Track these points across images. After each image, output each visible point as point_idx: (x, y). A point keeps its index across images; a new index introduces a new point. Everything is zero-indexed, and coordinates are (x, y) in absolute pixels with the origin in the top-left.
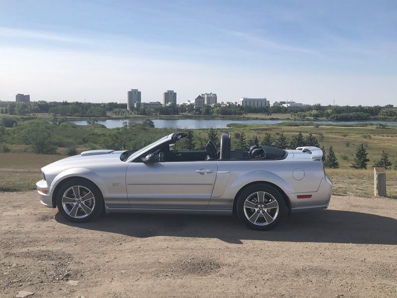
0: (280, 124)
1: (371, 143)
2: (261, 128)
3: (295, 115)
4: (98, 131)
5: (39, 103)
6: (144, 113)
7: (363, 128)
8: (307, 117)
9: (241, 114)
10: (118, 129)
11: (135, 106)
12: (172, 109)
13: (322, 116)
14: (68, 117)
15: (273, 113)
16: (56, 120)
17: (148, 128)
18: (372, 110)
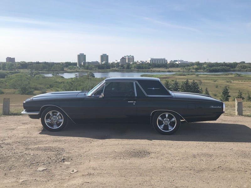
0: (174, 74)
1: (231, 86)
2: (162, 77)
3: (183, 69)
4: (60, 80)
5: (21, 63)
6: (88, 68)
7: (226, 76)
8: (191, 70)
9: (149, 69)
10: (72, 79)
11: (82, 64)
12: (105, 65)
13: (201, 69)
14: (40, 72)
15: (169, 67)
16: (32, 73)
17: (91, 78)
18: (232, 65)
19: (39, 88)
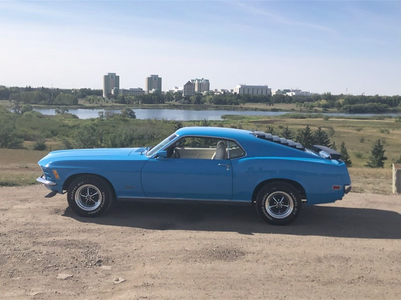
0: (284, 116)
1: (389, 139)
2: (261, 120)
3: (301, 106)
4: (70, 122)
6: (123, 101)
7: (381, 121)
9: (238, 104)
10: (93, 120)
11: (113, 93)
12: (156, 97)
13: (333, 106)
14: (33, 105)
15: (275, 102)
16: (19, 108)
17: (129, 119)
18: (391, 100)
19: (32, 137)
